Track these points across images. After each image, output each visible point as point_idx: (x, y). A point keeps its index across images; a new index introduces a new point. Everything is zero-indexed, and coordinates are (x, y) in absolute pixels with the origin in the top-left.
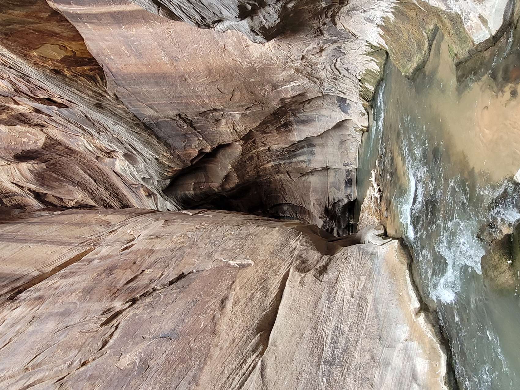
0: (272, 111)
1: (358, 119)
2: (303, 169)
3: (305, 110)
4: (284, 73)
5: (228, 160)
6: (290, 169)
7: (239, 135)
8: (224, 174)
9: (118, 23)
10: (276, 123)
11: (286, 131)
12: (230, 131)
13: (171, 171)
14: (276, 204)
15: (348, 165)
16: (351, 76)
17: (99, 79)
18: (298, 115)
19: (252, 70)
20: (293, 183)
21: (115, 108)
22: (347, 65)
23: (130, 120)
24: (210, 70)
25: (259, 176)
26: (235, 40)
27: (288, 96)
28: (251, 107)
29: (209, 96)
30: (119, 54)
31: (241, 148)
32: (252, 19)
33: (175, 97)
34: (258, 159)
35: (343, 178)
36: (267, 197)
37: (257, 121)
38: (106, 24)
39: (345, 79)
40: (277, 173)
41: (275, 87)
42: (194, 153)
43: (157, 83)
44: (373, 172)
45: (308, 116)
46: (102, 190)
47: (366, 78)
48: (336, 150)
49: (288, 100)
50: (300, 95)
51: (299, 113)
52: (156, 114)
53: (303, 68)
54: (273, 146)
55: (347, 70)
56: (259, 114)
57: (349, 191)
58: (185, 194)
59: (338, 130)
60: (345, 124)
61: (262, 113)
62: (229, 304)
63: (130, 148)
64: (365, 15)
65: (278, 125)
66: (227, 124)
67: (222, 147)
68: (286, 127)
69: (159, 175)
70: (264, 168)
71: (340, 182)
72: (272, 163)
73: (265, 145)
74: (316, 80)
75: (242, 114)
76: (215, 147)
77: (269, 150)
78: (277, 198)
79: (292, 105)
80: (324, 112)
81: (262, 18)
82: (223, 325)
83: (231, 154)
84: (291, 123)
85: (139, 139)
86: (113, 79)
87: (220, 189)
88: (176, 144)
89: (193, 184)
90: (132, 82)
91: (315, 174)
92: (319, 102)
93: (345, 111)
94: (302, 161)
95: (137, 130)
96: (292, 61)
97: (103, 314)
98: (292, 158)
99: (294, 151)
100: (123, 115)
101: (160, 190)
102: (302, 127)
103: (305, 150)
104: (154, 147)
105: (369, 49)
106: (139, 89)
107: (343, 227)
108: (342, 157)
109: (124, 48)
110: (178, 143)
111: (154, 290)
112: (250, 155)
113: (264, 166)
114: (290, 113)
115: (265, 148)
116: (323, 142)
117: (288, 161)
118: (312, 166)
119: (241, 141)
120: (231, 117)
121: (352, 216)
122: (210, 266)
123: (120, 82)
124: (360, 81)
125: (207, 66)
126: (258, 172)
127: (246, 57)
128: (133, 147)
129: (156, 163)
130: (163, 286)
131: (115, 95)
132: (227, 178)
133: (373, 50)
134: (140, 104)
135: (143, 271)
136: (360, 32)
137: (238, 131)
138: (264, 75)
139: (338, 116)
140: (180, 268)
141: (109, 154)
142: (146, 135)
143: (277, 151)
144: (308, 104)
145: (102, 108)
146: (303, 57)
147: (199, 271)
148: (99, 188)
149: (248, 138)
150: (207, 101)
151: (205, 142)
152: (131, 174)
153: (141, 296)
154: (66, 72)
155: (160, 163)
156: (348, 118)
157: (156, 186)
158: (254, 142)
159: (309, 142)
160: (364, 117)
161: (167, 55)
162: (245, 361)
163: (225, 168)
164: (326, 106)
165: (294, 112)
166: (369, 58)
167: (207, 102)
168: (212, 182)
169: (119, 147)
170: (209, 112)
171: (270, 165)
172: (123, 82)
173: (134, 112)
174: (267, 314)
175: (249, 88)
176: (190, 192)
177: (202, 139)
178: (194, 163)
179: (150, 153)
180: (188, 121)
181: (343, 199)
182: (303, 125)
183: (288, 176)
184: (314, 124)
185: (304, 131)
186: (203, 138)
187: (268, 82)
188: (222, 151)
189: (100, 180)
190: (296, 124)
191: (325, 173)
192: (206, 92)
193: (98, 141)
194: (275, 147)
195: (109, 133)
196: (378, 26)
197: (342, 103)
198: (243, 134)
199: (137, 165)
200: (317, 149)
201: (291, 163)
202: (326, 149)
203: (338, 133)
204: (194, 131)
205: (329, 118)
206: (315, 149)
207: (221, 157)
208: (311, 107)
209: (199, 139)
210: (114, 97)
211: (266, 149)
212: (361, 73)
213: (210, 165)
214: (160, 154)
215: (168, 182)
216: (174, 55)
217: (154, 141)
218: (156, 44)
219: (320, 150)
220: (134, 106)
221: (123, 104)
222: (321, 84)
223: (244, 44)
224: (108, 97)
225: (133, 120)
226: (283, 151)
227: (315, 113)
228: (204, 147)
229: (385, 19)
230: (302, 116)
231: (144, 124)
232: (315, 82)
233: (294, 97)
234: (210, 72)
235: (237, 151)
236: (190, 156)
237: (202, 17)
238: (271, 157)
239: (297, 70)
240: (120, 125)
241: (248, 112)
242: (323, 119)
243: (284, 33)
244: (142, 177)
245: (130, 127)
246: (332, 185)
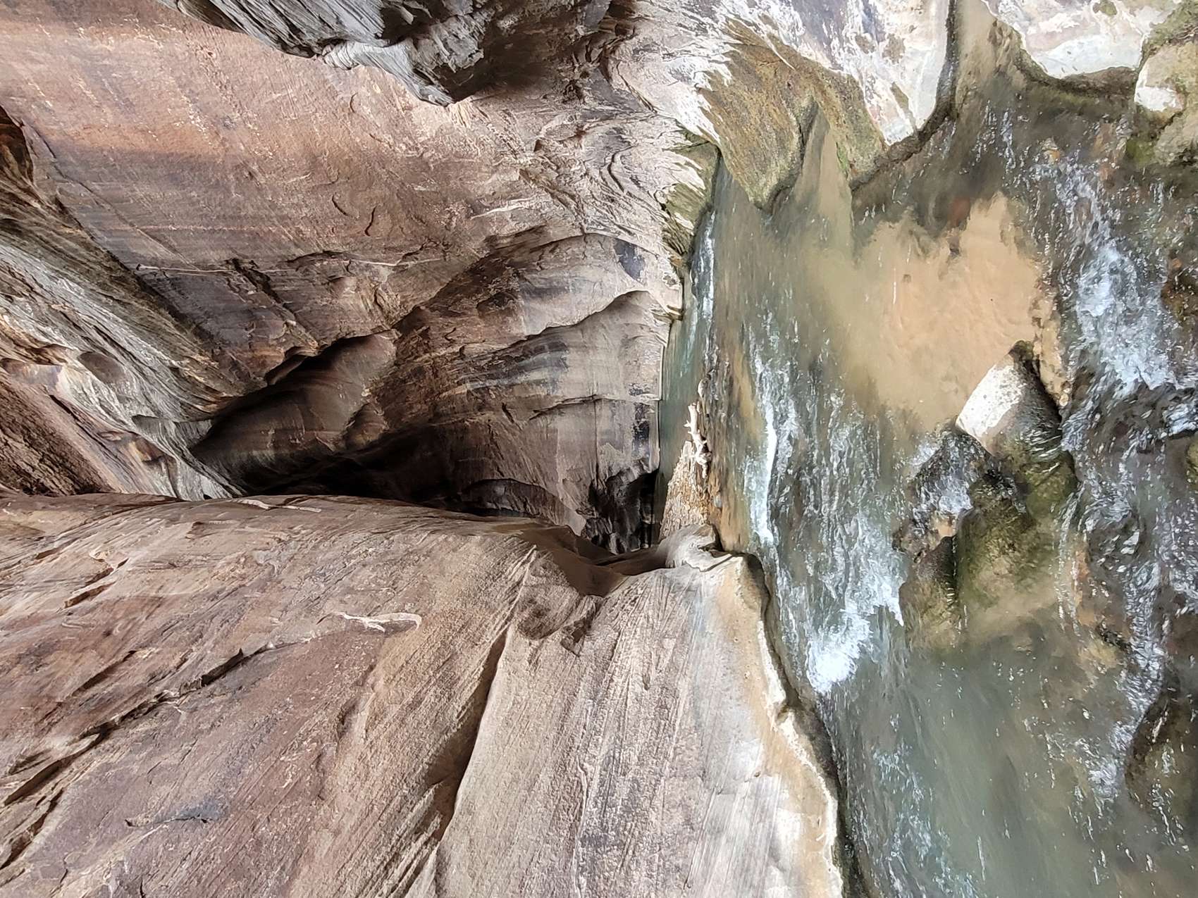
0: (469, 263)
1: (662, 292)
2: (539, 400)
3: (543, 266)
4: (495, 177)
5: (361, 376)
6: (509, 400)
7: (387, 317)
8: (353, 408)
9: (66, 20)
10: (478, 292)
11: (501, 312)
12: (366, 306)
13: (213, 400)
14: (476, 480)
15: (639, 392)
16: (644, 196)
17: (11, 158)
18: (528, 277)
19: (419, 166)
20: (517, 432)
21: (55, 235)
22: (636, 170)
23: (98, 268)
24: (315, 157)
25: (438, 416)
26: (378, 91)
27: (505, 232)
28: (416, 253)
29: (313, 221)
30: (68, 97)
31: (394, 348)
32: (416, 45)
33: (223, 218)
34: (436, 375)
35: (629, 421)
36: (457, 464)
37: (433, 287)
38: (33, 19)
39: (632, 201)
40: (480, 409)
41: (474, 208)
42: (276, 356)
43: (174, 180)
44: (691, 409)
45: (550, 280)
46: (19, 445)
47: (676, 202)
48: (613, 359)
49: (505, 241)
50: (531, 230)
51: (530, 271)
52: (171, 256)
53: (538, 170)
54: (471, 346)
55: (636, 182)
56: (436, 269)
57: (642, 450)
58: (251, 458)
59: (617, 315)
60: (634, 301)
61: (444, 268)
62: (359, 722)
63: (100, 338)
64: (671, 63)
65: (482, 297)
66: (358, 289)
67: (348, 344)
68: (501, 302)
69: (180, 410)
70: (449, 397)
71: (622, 432)
72: (469, 386)
73: (452, 342)
74: (569, 199)
75: (395, 268)
76: (328, 343)
77: (461, 354)
78: (479, 467)
79: (516, 254)
80: (588, 273)
81: (441, 45)
82: (343, 774)
83: (368, 363)
84: (512, 294)
85: (124, 318)
86: (53, 160)
87: (342, 445)
88: (227, 334)
89: (271, 433)
90: (106, 171)
91: (568, 411)
92: (575, 249)
93: (634, 274)
94: (538, 383)
95: (120, 293)
96: (514, 152)
97: (14, 771)
98: (515, 374)
99: (518, 359)
100: (80, 255)
101: (184, 448)
102: (536, 305)
103: (545, 356)
104: (167, 338)
105: (681, 140)
106: (125, 191)
107: (629, 532)
108: (627, 375)
109: (82, 84)
110: (233, 332)
111: (162, 699)
112: (416, 365)
113: (450, 392)
114: (511, 270)
115: (450, 350)
116: (586, 340)
117: (506, 382)
118: (559, 393)
119: (394, 331)
120: (367, 274)
121: (649, 506)
122: (311, 632)
123: (70, 168)
124: (663, 207)
125: (306, 146)
126: (435, 406)
127: (405, 133)
128: (107, 338)
129: (174, 379)
130: (187, 689)
131: (57, 202)
132: (359, 418)
133: (689, 143)
134: (128, 228)
135: (132, 653)
136: (661, 100)
137: (385, 306)
138: (447, 179)
139: (619, 283)
140: (231, 641)
141: (40, 353)
142: (145, 308)
143: (481, 357)
144: (552, 251)
145: (19, 233)
146: (538, 146)
147: (284, 645)
148: (10, 441)
149: (409, 324)
150: (308, 232)
151: (303, 330)
152: (101, 406)
153: (123, 718)
155: (185, 379)
156: (639, 287)
157: (173, 436)
158: (425, 334)
159: (552, 339)
160: (673, 287)
161: (203, 110)
162: (396, 857)
163: (355, 395)
164: (590, 259)
165: (519, 270)
166: (683, 159)
167: (308, 235)
168: (322, 429)
169: (69, 337)
170: (313, 258)
171: (462, 390)
172: (80, 169)
173: (109, 248)
174: (452, 740)
175: (413, 207)
176: (264, 452)
177: (294, 323)
178: (274, 382)
179: (154, 354)
180: (258, 278)
181: (629, 469)
182: (539, 300)
183: (505, 416)
184: (565, 298)
185: (541, 313)
186: (299, 322)
187: (459, 196)
188: (347, 356)
189: (14, 421)
190: (524, 297)
191: (591, 409)
192: (305, 210)
193: (6, 318)
194: (475, 348)
195: (37, 298)
196: (699, 90)
197: (627, 254)
198: (398, 314)
199: (120, 382)
200: (570, 356)
201: (512, 386)
202: (592, 357)
203: (618, 320)
204: (274, 302)
205: (597, 287)
206: (568, 356)
207: (345, 369)
208: (557, 260)
209: (286, 323)
210: (54, 207)
211: (454, 353)
212: (666, 191)
213: (317, 387)
214: (183, 357)
215: (205, 426)
216: (221, 113)
217: (168, 324)
218: (172, 81)
219: (578, 357)
220: (110, 233)
221: (80, 226)
222: (579, 210)
223: (399, 102)
224: (36, 205)
225: (109, 269)
226: (493, 358)
227: (567, 275)
228: (299, 344)
229: (713, 77)
230: (537, 279)
231: (139, 279)
232: (566, 204)
233: (518, 235)
234: (314, 164)
235: (383, 356)
236: (264, 365)
237: (292, 27)
238: (466, 370)
239: (525, 173)
240: (72, 280)
241: (410, 264)
242: (585, 287)
243: (493, 86)
244: (134, 413)
245: (99, 285)
246: (605, 437)
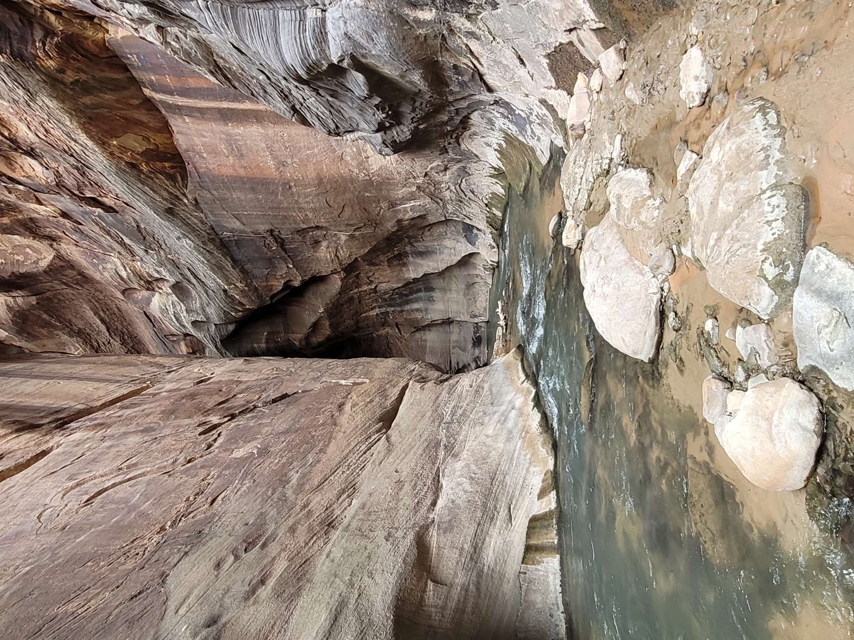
0: (386, 234)
1: (487, 253)
2: (417, 321)
3: (424, 238)
4: (404, 189)
5: (320, 300)
6: (400, 320)
7: (340, 264)
8: (313, 319)
9: (224, 120)
10: (388, 252)
11: (400, 264)
12: (331, 257)
13: (241, 309)
15: (475, 316)
16: (477, 199)
17: (180, 179)
18: (415, 244)
19: (369, 184)
20: (404, 341)
21: (189, 216)
22: (473, 186)
23: (204, 233)
24: (322, 179)
25: (358, 328)
26: (355, 150)
27: (407, 217)
28: (361, 228)
29: (314, 210)
30: (215, 152)
31: (340, 283)
33: (271, 208)
34: (360, 302)
35: (469, 335)
37: (366, 247)
38: (210, 120)
39: (471, 202)
40: (383, 325)
41: (393, 205)
42: (278, 285)
43: (253, 190)
44: (499, 303)
45: (427, 247)
46: (116, 343)
47: (493, 202)
48: (461, 297)
49: (406, 223)
50: (420, 217)
51: (416, 241)
52: (242, 227)
53: (425, 186)
54: (381, 285)
55: (473, 192)
56: (370, 237)
57: (477, 352)
58: (253, 348)
59: (463, 269)
60: (472, 260)
61: (374, 236)
62: (347, 407)
63: (189, 274)
64: (483, 139)
65: (390, 255)
66: (328, 247)
67: (317, 280)
68: (400, 259)
69: (222, 316)
70: (366, 316)
71: (465, 341)
72: (377, 311)
73: (372, 282)
74: (440, 201)
75: (349, 236)
76: (307, 278)
77: (375, 290)
79: (411, 231)
80: (448, 243)
81: (395, 133)
82: (344, 419)
83: (324, 293)
84: (406, 254)
85: (208, 261)
86: (198, 180)
87: (303, 343)
88: (256, 272)
89: (265, 334)
90: (222, 185)
91: (434, 329)
92: (441, 229)
93: (472, 243)
94: (417, 310)
95: (211, 247)
96: (414, 178)
97: (199, 426)
98: (405, 305)
99: (407, 295)
100: (198, 227)
101: (218, 340)
102: (419, 261)
103: (422, 294)
104: (226, 273)
105: (493, 171)
106: (228, 195)
108: (469, 306)
109: (223, 147)
110: (260, 270)
111: (255, 407)
112: (350, 296)
113: (367, 314)
114: (406, 239)
115: (370, 287)
116: (445, 285)
117: (399, 309)
118: (429, 317)
119: (342, 272)
120: (334, 239)
122: (318, 386)
123: (205, 184)
124: (487, 205)
125: (318, 174)
126: (358, 322)
127: (364, 169)
128: (192, 273)
129: (223, 296)
130: (265, 404)
131: (196, 200)
132: (315, 326)
133: (496, 173)
134: (225, 213)
135: (235, 395)
136: (481, 154)
137: (340, 258)
138: (381, 190)
139: (464, 249)
140: (280, 390)
141: (150, 284)
142: (220, 255)
143: (386, 293)
144: (429, 230)
145: (173, 215)
146: (426, 174)
147: (306, 391)
148: (112, 341)
149: (351, 269)
150: (310, 215)
151: (295, 270)
152: (175, 316)
153: (240, 413)
154: (144, 167)
155: (229, 296)
156: (476, 251)
157: (213, 333)
158: (357, 276)
159: (425, 283)
160: (494, 249)
161: (275, 158)
163: (315, 312)
164: (449, 235)
165: (412, 240)
166: (494, 180)
167: (311, 217)
168: (293, 333)
169: (171, 273)
170: (309, 230)
171: (373, 313)
172: (210, 185)
173: (212, 223)
175: (362, 204)
176: (261, 345)
177: (291, 266)
178: (274, 301)
179: (217, 282)
180: (280, 240)
181: (469, 364)
182: (421, 258)
183: (397, 331)
184: (435, 257)
185: (422, 265)
186: (294, 266)
187: (386, 199)
188: (313, 289)
189: (117, 328)
190: (413, 257)
191: (447, 328)
192: (312, 205)
193: (139, 263)
194: (383, 287)
195: (162, 252)
196: (495, 150)
197: (469, 231)
198: (346, 262)
199: (189, 301)
200: (436, 295)
201: (402, 311)
202: (448, 295)
203: (463, 272)
204: (284, 254)
205: (452, 251)
207: (311, 296)
208: (431, 235)
209: (288, 267)
210: (193, 202)
211: (371, 289)
212: (487, 197)
213: (292, 308)
214: (231, 284)
215: (231, 328)
216: (283, 159)
217: (228, 265)
218: (264, 145)
219: (440, 295)
220: (215, 216)
221: (202, 212)
222: (444, 207)
223: (364, 155)
224: (186, 201)
225: (209, 234)
226: (393, 293)
227: (436, 244)
228: (292, 278)
229: (500, 145)
230: (420, 246)
231: (221, 239)
232: (438, 203)
233: (413, 219)
234: (320, 181)
235: (333, 288)
236: (271, 290)
237: (337, 127)
238: (377, 301)
239: (418, 187)
240: (190, 239)
241: (357, 233)
242: (445, 251)
243: (410, 148)
244: (193, 319)
245: (202, 242)
246: (455, 344)
